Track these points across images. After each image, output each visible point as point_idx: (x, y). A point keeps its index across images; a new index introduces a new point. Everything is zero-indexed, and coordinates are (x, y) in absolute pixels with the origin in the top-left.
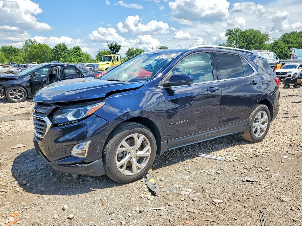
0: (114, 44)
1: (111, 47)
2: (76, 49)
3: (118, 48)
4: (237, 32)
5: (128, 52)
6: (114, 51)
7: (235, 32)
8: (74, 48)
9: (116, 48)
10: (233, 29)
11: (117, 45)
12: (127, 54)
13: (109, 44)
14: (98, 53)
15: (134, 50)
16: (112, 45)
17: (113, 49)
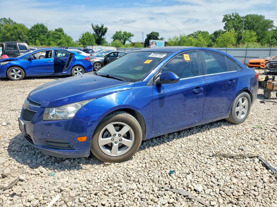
0: (100, 26)
1: (96, 30)
2: (58, 31)
3: (104, 31)
4: (236, 17)
5: (115, 35)
6: (100, 35)
7: (234, 18)
8: (56, 30)
9: (102, 31)
10: (232, 15)
11: (104, 28)
12: (114, 38)
13: (94, 26)
14: (82, 36)
15: (122, 33)
16: (97, 27)
17: (99, 33)
